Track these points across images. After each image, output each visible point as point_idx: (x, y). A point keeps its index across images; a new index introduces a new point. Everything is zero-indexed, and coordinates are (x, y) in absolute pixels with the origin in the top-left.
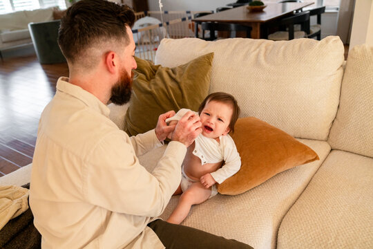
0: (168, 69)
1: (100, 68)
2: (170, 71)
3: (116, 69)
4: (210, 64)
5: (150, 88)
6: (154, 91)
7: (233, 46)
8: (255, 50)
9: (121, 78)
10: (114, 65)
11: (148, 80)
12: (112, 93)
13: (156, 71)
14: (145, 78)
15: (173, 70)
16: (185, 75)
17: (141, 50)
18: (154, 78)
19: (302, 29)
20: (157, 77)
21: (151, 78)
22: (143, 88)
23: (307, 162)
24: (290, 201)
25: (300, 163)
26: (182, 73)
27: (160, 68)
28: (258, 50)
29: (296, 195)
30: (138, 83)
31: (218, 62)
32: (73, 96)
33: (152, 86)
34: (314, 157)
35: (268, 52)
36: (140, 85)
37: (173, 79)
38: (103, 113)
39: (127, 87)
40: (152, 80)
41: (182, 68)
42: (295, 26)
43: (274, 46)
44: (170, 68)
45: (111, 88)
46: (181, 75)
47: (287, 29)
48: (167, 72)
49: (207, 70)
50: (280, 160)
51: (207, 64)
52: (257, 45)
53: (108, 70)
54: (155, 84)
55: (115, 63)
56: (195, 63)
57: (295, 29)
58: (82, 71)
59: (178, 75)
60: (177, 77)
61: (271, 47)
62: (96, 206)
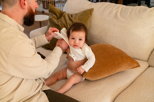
0: (69, 14)
1: (17, 5)
2: (70, 16)
3: (26, 7)
4: (91, 14)
5: (58, 23)
6: (60, 25)
7: (105, 6)
8: (116, 9)
9: (29, 12)
10: (25, 5)
11: (58, 19)
12: (24, 20)
13: (62, 15)
14: (56, 17)
15: (72, 16)
16: (77, 18)
17: (60, 5)
18: (61, 18)
19: (146, 3)
20: (63, 18)
21: (60, 18)
22: (55, 23)
23: (133, 68)
24: (122, 89)
25: (130, 67)
26: (76, 17)
27: (65, 13)
28: (117, 10)
29: (126, 86)
30: (52, 19)
31: (95, 14)
32: (3, 20)
33: (59, 22)
34: (137, 65)
35: (123, 11)
36: (53, 20)
37: (71, 20)
38: (20, 30)
39: (32, 17)
40: (60, 19)
41: (76, 14)
42: (142, 1)
43: (126, 8)
44: (70, 14)
45: (23, 17)
46: (75, 18)
47: (138, 3)
48: (68, 16)
49: (89, 17)
50: (118, 64)
51: (89, 14)
52: (117, 7)
53: (22, 7)
54: (61, 21)
55: (26, 4)
56: (84, 13)
57: (142, 3)
58: (8, 6)
59: (73, 18)
60: (73, 19)
61: (124, 9)
62: (13, 76)
